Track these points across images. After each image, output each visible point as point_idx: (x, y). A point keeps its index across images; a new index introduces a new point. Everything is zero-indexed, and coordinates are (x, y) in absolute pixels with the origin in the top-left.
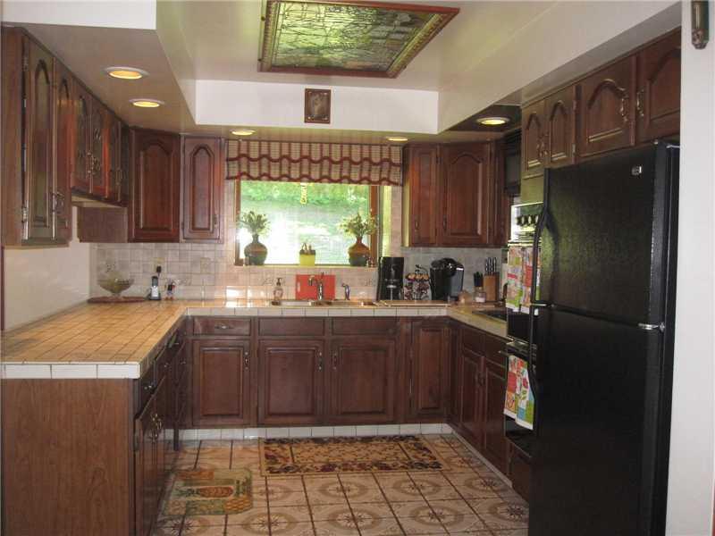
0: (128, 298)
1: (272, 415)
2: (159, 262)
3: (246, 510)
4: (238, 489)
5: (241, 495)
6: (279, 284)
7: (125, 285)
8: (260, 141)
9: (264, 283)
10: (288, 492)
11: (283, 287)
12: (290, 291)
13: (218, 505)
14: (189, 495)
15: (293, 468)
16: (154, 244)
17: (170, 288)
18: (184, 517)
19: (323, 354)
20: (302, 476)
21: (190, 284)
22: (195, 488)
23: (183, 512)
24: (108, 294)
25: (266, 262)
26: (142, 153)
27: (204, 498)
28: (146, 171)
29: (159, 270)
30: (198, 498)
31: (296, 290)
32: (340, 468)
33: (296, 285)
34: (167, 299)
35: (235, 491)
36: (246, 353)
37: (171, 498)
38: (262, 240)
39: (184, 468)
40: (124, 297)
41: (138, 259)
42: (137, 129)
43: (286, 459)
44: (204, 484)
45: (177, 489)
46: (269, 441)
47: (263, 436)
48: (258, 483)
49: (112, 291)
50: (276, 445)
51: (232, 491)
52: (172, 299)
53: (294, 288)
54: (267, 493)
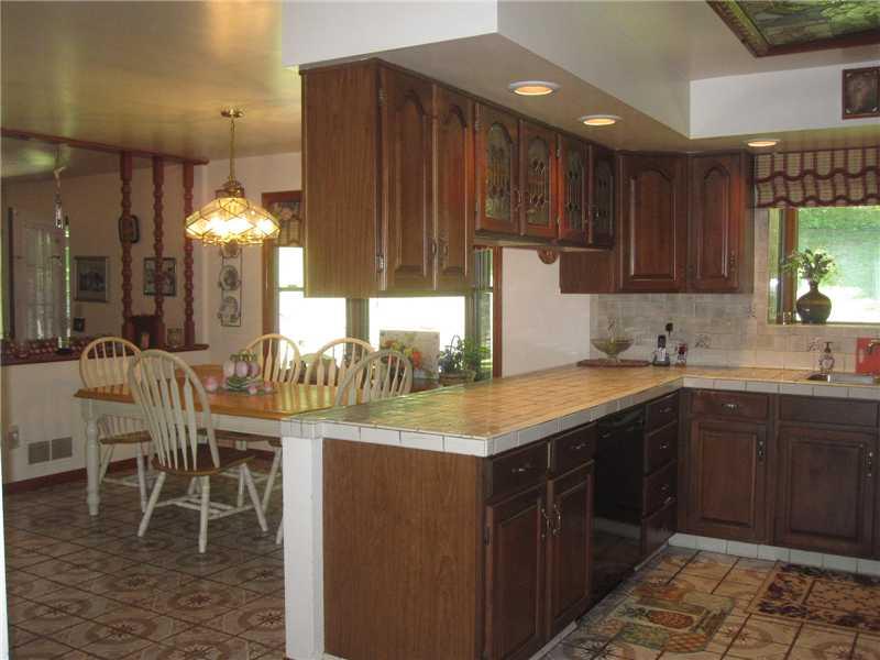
0: (626, 361)
1: (794, 531)
2: (671, 319)
3: (691, 652)
4: (701, 622)
5: (700, 631)
6: (828, 350)
7: (623, 345)
8: (802, 152)
9: (810, 348)
10: (766, 640)
11: (835, 355)
12: (847, 362)
13: (660, 635)
14: (636, 616)
15: (797, 610)
16: (664, 295)
17: (682, 351)
18: (611, 641)
19: (876, 455)
20: (803, 623)
21: (707, 347)
22: (648, 608)
23: (612, 635)
24: (604, 355)
25: (828, 320)
26: (633, 182)
27: (651, 624)
28: (638, 204)
29: (669, 327)
30: (645, 622)
31: (858, 359)
32: (867, 625)
33: (858, 354)
34: (677, 365)
35: (695, 625)
36: (761, 443)
37: (612, 615)
38: (823, 289)
39: (654, 581)
40: (622, 361)
41: (643, 314)
42: (627, 154)
43: (795, 596)
44: (664, 607)
45: (625, 605)
46: (790, 567)
47: (786, 560)
48: (734, 620)
49: (607, 351)
50: (796, 574)
51: (692, 622)
52: (683, 366)
53: (854, 357)
54: (737, 635)
